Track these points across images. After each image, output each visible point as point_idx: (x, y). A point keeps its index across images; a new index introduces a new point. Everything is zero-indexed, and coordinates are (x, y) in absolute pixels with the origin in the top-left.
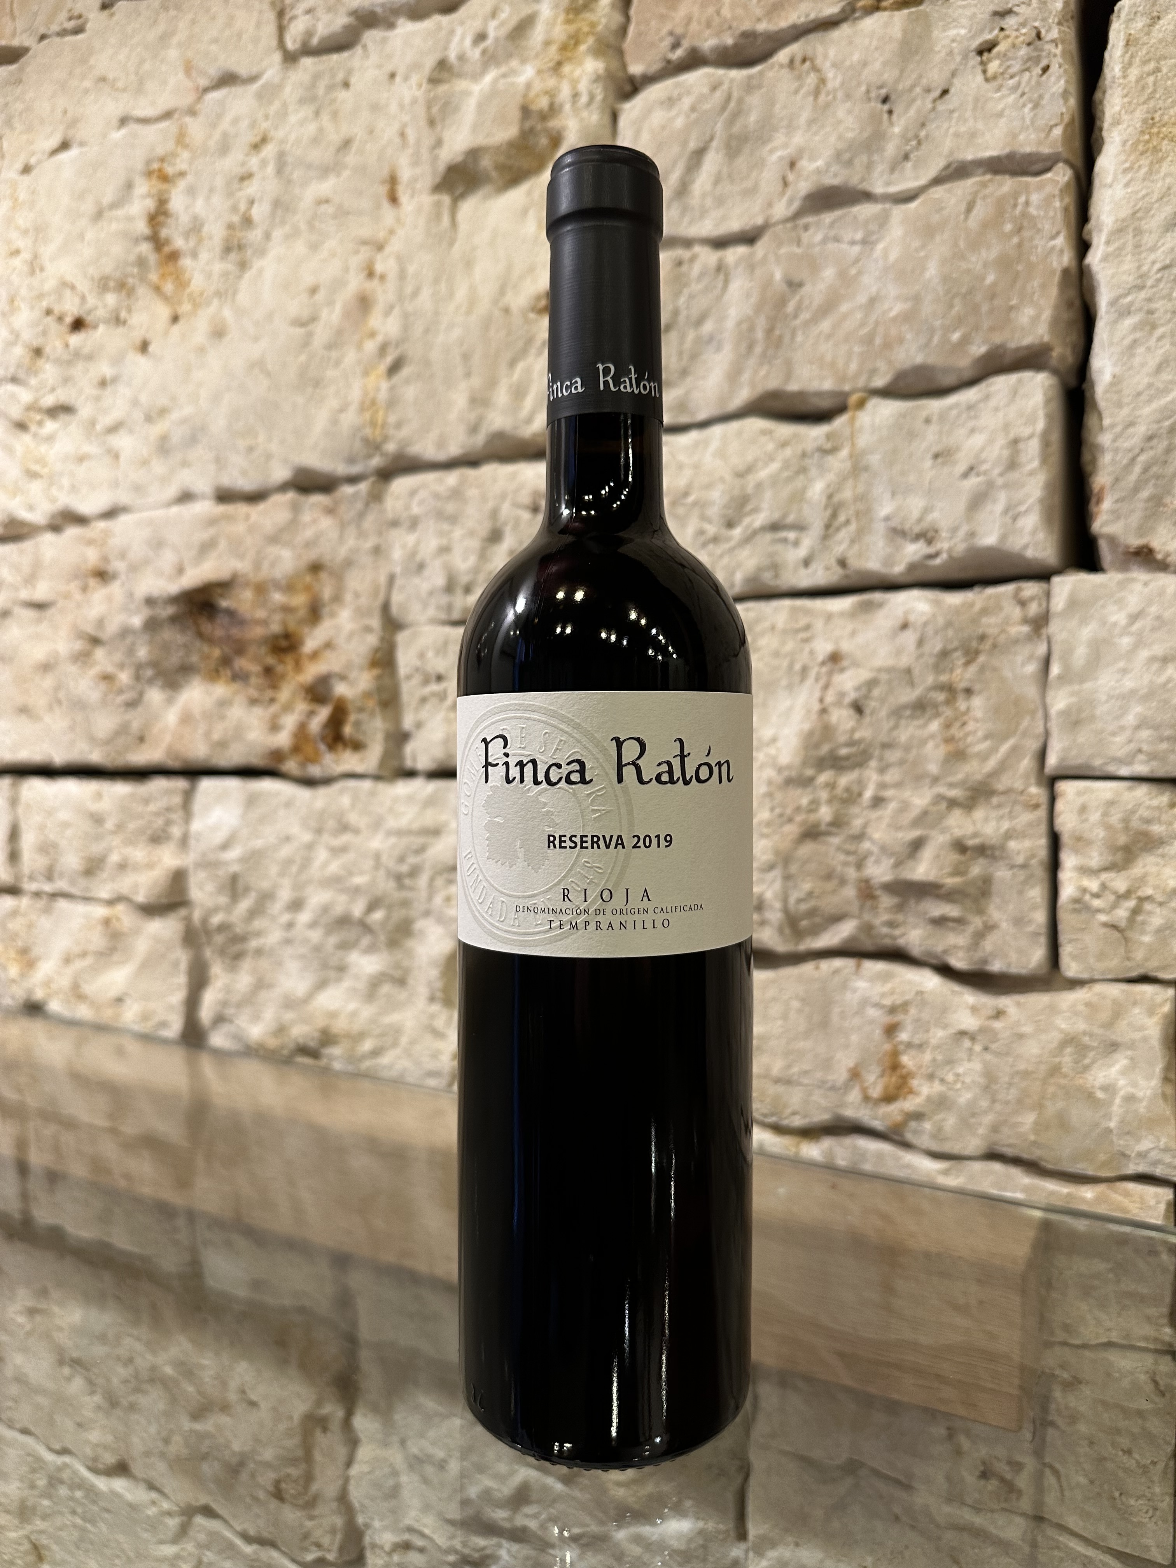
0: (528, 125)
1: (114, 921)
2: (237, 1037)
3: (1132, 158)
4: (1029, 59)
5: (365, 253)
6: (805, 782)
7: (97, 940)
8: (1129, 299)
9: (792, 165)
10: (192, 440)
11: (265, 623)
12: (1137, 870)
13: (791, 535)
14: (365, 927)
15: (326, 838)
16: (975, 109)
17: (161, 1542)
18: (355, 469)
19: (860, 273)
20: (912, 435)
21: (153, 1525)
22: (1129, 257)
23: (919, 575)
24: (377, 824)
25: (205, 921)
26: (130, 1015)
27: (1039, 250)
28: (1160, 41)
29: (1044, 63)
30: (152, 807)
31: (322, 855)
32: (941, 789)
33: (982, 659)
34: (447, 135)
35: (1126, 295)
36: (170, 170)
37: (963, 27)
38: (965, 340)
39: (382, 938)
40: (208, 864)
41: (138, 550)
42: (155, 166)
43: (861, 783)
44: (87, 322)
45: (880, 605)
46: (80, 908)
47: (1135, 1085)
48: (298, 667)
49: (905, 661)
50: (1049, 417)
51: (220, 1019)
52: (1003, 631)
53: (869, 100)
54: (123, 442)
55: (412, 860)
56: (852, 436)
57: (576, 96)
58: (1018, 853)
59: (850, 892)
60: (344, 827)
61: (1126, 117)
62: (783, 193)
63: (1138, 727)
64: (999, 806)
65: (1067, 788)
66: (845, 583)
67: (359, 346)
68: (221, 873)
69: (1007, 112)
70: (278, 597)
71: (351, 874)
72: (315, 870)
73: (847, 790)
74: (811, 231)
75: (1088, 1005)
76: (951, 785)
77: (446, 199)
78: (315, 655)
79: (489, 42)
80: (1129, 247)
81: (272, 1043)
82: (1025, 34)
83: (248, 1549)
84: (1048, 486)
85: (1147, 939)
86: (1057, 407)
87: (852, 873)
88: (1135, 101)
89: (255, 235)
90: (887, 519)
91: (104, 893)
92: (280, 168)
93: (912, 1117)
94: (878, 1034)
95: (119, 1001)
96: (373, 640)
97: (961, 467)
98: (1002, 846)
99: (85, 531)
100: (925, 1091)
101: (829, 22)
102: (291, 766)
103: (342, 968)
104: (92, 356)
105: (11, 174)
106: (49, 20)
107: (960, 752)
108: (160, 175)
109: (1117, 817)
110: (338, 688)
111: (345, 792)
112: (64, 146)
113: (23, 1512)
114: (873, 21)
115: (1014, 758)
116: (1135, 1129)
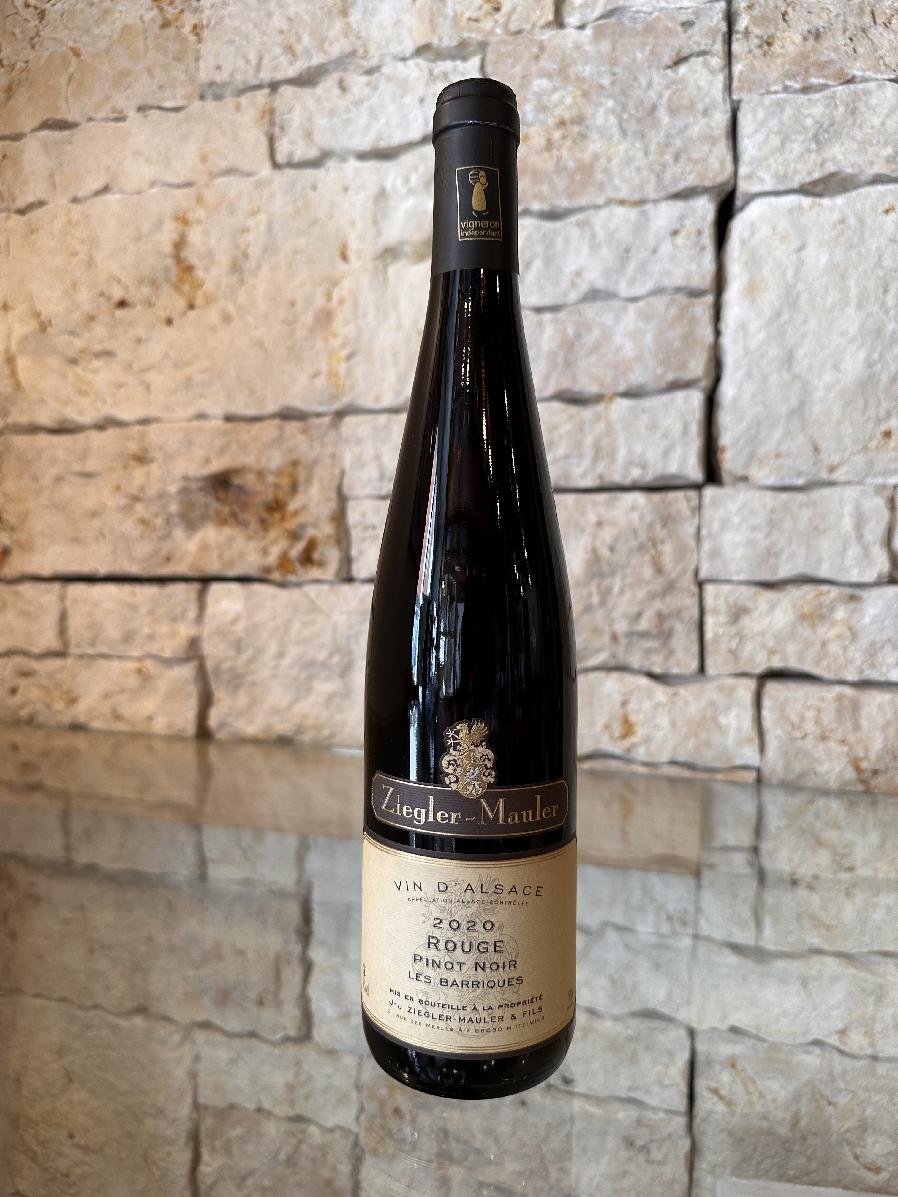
1: (144, 670)
2: (235, 733)
4: (696, 242)
5: (326, 286)
6: (586, 584)
7: (132, 682)
9: (578, 275)
11: (263, 494)
12: (740, 624)
13: (576, 461)
14: (325, 666)
15: (300, 616)
16: (669, 260)
18: (322, 410)
19: (613, 334)
20: (636, 417)
23: (639, 485)
25: (217, 666)
26: (158, 725)
27: (700, 334)
29: (702, 245)
30: (174, 600)
31: (297, 626)
32: (651, 588)
33: (670, 526)
34: (385, 231)
35: (737, 359)
36: (190, 218)
37: (664, 222)
38: (664, 373)
40: (220, 633)
41: (172, 447)
42: (180, 215)
43: (613, 584)
44: (128, 303)
45: (620, 498)
46: (115, 665)
47: (739, 723)
48: (283, 519)
49: (633, 525)
51: (223, 724)
52: (679, 512)
53: (618, 250)
54: (154, 378)
56: (606, 414)
58: (686, 616)
59: (606, 638)
60: (313, 610)
61: (739, 276)
62: (572, 289)
63: (742, 559)
64: (678, 594)
65: (709, 587)
66: (602, 487)
67: (326, 340)
68: (230, 638)
71: (317, 636)
72: (293, 635)
73: (607, 587)
75: (719, 687)
76: (656, 586)
77: (380, 265)
78: (295, 513)
79: (411, 184)
80: (741, 338)
81: (262, 735)
85: (745, 655)
86: (704, 406)
87: (607, 629)
88: (744, 271)
89: (250, 265)
90: (624, 456)
91: (136, 653)
92: (270, 229)
93: (634, 745)
94: (617, 706)
95: (150, 718)
96: (333, 505)
97: (659, 434)
98: (678, 614)
99: (124, 431)
100: (640, 732)
101: (598, 207)
102: (276, 576)
103: (309, 690)
104: (131, 324)
105: (64, 201)
106: (97, 109)
107: (659, 570)
108: (183, 221)
109: (731, 599)
110: (311, 532)
111: (312, 590)
112: (106, 189)
113: (61, 1051)
114: (620, 211)
115: (683, 572)
116: (740, 743)
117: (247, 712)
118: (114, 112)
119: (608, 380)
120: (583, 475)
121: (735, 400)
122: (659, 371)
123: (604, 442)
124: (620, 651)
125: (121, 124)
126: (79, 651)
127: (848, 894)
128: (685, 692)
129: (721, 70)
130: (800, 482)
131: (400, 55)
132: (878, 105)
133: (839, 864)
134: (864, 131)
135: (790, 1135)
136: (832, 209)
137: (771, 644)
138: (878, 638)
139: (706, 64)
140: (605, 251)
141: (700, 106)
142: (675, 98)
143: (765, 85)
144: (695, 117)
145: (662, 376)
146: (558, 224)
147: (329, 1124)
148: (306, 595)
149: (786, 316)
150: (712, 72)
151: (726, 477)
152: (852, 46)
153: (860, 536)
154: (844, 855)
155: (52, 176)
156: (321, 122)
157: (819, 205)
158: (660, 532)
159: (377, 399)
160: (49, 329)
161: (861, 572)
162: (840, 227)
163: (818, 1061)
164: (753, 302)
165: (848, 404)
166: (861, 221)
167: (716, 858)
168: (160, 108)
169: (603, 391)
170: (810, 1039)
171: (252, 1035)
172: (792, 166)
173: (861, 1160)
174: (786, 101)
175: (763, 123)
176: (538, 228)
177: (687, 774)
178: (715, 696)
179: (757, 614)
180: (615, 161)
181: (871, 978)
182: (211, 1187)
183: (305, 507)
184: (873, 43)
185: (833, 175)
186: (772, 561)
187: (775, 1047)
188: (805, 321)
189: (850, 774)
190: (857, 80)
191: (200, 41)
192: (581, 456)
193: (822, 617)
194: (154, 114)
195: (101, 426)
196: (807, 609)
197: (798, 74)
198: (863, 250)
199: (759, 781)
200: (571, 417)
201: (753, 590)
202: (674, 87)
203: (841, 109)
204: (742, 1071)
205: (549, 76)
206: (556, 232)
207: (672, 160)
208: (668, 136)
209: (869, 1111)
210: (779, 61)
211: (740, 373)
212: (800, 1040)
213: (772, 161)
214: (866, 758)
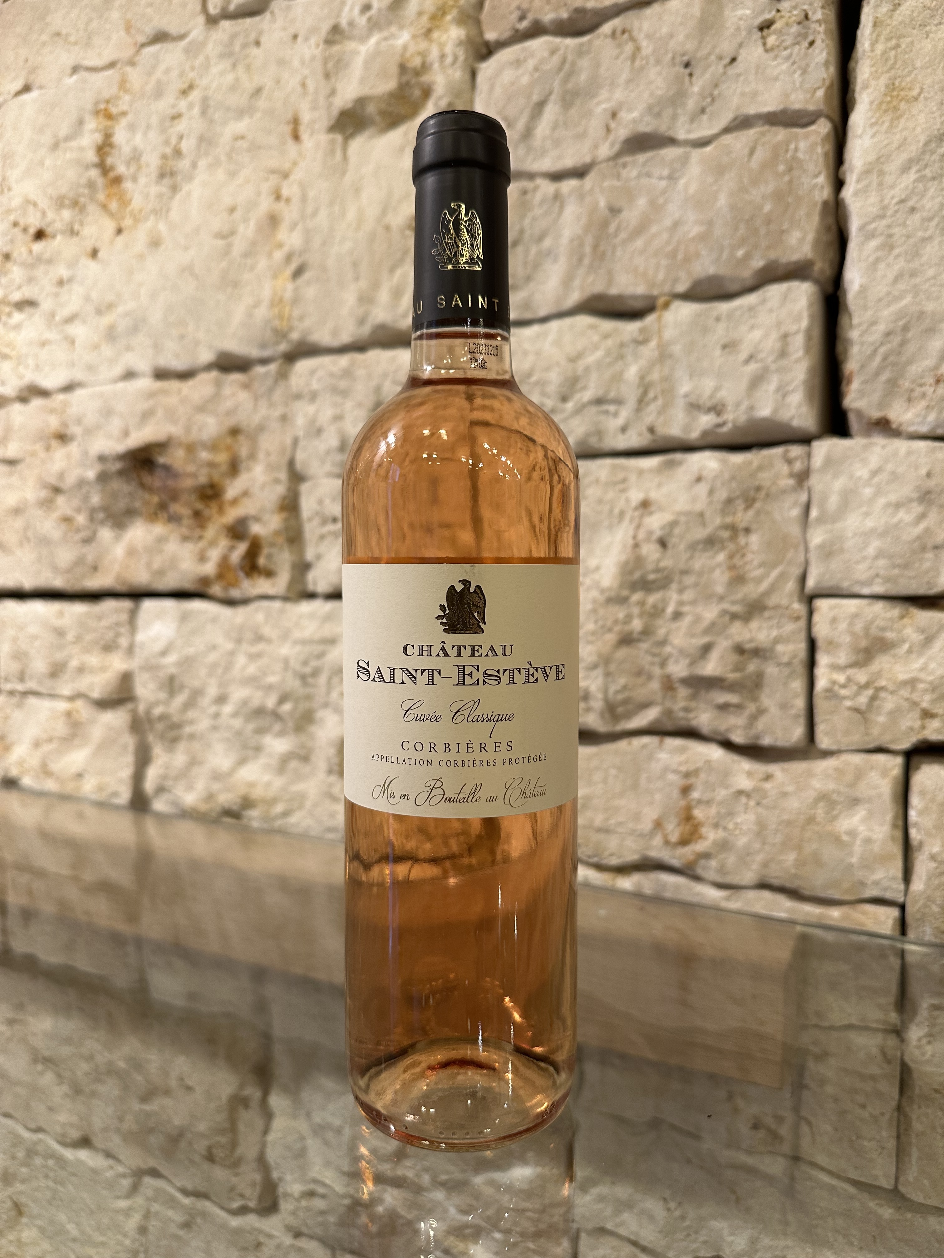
0: (404, 79)
1: (74, 713)
2: (175, 804)
3: (877, 115)
4: (799, 35)
5: (274, 180)
6: (622, 601)
7: (61, 728)
8: (873, 226)
9: (614, 115)
10: (135, 329)
11: (194, 475)
12: (875, 666)
13: (612, 408)
14: (276, 716)
15: (245, 646)
16: (757, 73)
17: (118, 1197)
18: (266, 353)
19: (666, 202)
20: (705, 330)
21: (111, 1185)
22: (873, 193)
23: (711, 440)
24: (285, 636)
25: (148, 712)
26: (88, 787)
27: (805, 186)
28: (901, 23)
29: (811, 38)
30: (104, 623)
31: (241, 660)
32: (726, 606)
33: (758, 505)
34: (340, 86)
35: (871, 223)
36: (114, 110)
37: (748, 9)
38: (747, 256)
39: (291, 724)
40: (150, 668)
41: (91, 418)
42: (102, 106)
43: (665, 601)
44: (47, 233)
45: (680, 463)
46: (46, 705)
47: (871, 830)
48: (221, 510)
49: (699, 506)
50: (812, 317)
51: (161, 790)
52: (774, 483)
53: (674, 65)
54: (78, 330)
55: (314, 663)
56: (660, 331)
57: (443, 56)
58: (784, 654)
59: (655, 685)
60: (259, 638)
61: (873, 83)
62: (606, 138)
63: (877, 557)
64: (770, 618)
65: (822, 604)
66: (654, 446)
67: (270, 255)
68: (161, 674)
69: (782, 77)
70: (204, 455)
71: (265, 674)
72: (236, 671)
73: (654, 606)
74: (628, 168)
75: (837, 769)
76: (734, 603)
77: (339, 138)
78: (235, 502)
79: (373, 12)
80: (874, 185)
81: (203, 807)
82: (796, 15)
83: (186, 1201)
84: (811, 371)
85: (882, 719)
86: (818, 309)
87: (657, 671)
88: (880, 70)
89: (184, 164)
90: (686, 396)
91: (67, 691)
92: (205, 109)
93: (701, 855)
94: (675, 793)
95: (79, 777)
96: (282, 488)
97: (741, 356)
98: (769, 650)
99: (46, 401)
100: (710, 836)
102: (217, 590)
103: (258, 748)
104: (51, 260)
107: (738, 578)
108: (107, 115)
109: (859, 627)
110: (254, 529)
111: (259, 610)
112: (26, 87)
115: (781, 580)
116: (871, 863)
117: (186, 775)
119: (661, 276)
120: (624, 430)
122: (740, 253)
123: (655, 376)
124: (679, 706)
126: (8, 687)
128: (782, 776)
137: (926, 701)
145: (746, 260)
148: (251, 616)
151: (853, 422)
158: (743, 516)
164: (895, 121)
169: (655, 293)
171: (204, 1194)
176: (555, 50)
178: (832, 784)
179: (902, 651)
186: (928, 560)
192: (620, 400)
195: (24, 397)
199: (903, 927)
200: (606, 337)
201: (898, 609)
206: (581, 52)
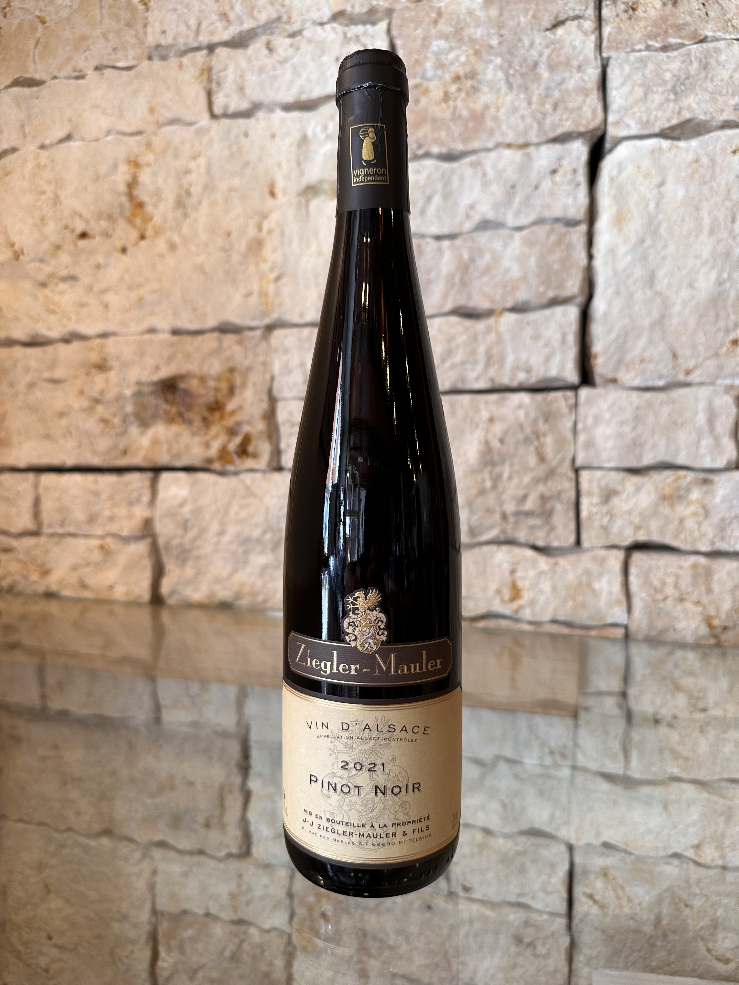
1: (106, 546)
3: (611, 226)
4: (571, 180)
5: (257, 219)
6: (479, 471)
7: (96, 556)
9: (472, 207)
11: (205, 396)
12: (611, 504)
13: (471, 367)
14: (260, 542)
15: (237, 500)
16: (549, 195)
18: (254, 324)
19: (501, 258)
20: (522, 329)
23: (523, 386)
25: (167, 543)
26: (118, 593)
27: (575, 258)
29: (577, 182)
31: (235, 509)
32: (535, 474)
33: (551, 421)
34: (307, 172)
35: (608, 280)
36: (141, 162)
37: (544, 162)
39: (269, 547)
40: (170, 515)
41: (127, 356)
42: (132, 159)
43: (503, 471)
44: (89, 235)
45: (508, 398)
46: (82, 542)
47: (610, 588)
48: (222, 418)
49: (520, 421)
50: (576, 325)
51: (173, 592)
52: (559, 410)
53: (505, 186)
54: (112, 298)
56: (497, 327)
58: (565, 497)
59: (498, 516)
60: (249, 495)
61: (608, 209)
62: (467, 220)
63: (612, 449)
64: (557, 479)
65: (583, 473)
66: (494, 388)
67: (257, 265)
68: (178, 519)
70: (212, 383)
71: (252, 517)
72: (232, 516)
73: (497, 474)
74: (480, 237)
75: (592, 557)
76: (539, 472)
77: (303, 200)
78: (233, 413)
81: (207, 601)
82: (569, 169)
84: (576, 352)
85: (615, 530)
86: (579, 320)
87: (498, 509)
88: (612, 204)
89: (192, 201)
90: (512, 362)
91: (99, 532)
92: (209, 171)
93: (521, 607)
94: (507, 574)
95: (111, 587)
96: (264, 405)
97: (542, 343)
98: (558, 496)
99: (87, 343)
100: (526, 596)
101: (488, 150)
102: (217, 466)
103: (246, 562)
104: (92, 252)
105: (33, 147)
106: (60, 69)
107: (542, 459)
108: (135, 164)
109: (603, 483)
110: (246, 429)
111: (247, 478)
112: (69, 137)
113: (40, 867)
114: (507, 153)
115: (562, 460)
116: (610, 605)
117: (194, 581)
118: (74, 71)
119: (498, 298)
120: (477, 379)
121: (606, 314)
122: (541, 289)
123: (495, 351)
124: (509, 527)
125: (81, 82)
126: (50, 531)
127: (702, 731)
128: (563, 562)
129: (593, 32)
130: (661, 383)
131: (318, 21)
132: (726, 60)
133: (695, 706)
134: (715, 84)
135: (653, 933)
136: (687, 150)
137: (637, 521)
138: (727, 516)
139: (579, 27)
140: (494, 188)
141: (575, 63)
142: (554, 56)
143: (630, 44)
144: (571, 72)
145: (544, 293)
146: (455, 165)
147: (266, 926)
148: (243, 482)
149: (648, 242)
150: (585, 34)
151: (598, 379)
152: (704, 10)
153: (712, 429)
154: (698, 698)
155: (22, 126)
156: (252, 78)
157: (677, 147)
158: (542, 427)
159: (302, 315)
160: (21, 257)
161: (713, 460)
162: (694, 165)
163: (677, 870)
164: (620, 230)
165: (701, 316)
166: (713, 161)
167: (591, 702)
168: (114, 67)
169: (494, 307)
170: (670, 852)
171: (201, 852)
172: (654, 113)
173: (713, 953)
174: (648, 57)
175: (629, 77)
176: (437, 168)
177: (566, 631)
178: (590, 565)
179: (624, 495)
180: (503, 111)
181: (721, 801)
182: (168, 979)
183: (240, 408)
184: (722, 8)
185: (688, 121)
186: (637, 451)
187: (640, 859)
188: (665, 247)
189: (704, 630)
190: (709, 39)
191: (147, 10)
192: (475, 362)
193: (680, 498)
194: (109, 72)
195: (67, 340)
196: (667, 491)
197: (659, 35)
198: (714, 185)
199: (627, 637)
200: (466, 329)
201: (622, 475)
202: (553, 46)
203: (696, 65)
204: (614, 879)
205: (446, 37)
206: (452, 171)
207: (551, 109)
208: (548, 89)
209: (720, 912)
210: (642, 24)
211: (610, 291)
212: (662, 853)
213: (636, 109)
214: (717, 616)
